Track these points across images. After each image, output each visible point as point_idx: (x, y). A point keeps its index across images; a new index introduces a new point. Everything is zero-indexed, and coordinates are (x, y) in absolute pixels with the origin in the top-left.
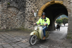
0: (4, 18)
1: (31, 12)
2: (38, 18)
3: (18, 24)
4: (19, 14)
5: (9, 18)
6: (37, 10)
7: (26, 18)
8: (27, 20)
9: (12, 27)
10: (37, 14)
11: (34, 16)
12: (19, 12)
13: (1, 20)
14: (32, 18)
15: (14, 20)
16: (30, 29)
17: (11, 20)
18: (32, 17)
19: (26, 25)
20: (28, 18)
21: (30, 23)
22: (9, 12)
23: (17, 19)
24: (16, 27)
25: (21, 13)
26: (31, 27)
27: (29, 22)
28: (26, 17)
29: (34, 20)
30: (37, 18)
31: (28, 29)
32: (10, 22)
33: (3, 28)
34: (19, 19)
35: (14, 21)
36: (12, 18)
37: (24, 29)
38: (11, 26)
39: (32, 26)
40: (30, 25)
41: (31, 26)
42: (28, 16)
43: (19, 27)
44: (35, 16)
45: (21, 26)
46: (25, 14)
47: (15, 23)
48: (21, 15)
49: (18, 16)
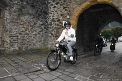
0: (15, 33)
1: (58, 21)
3: (37, 41)
4: (38, 25)
5: (23, 33)
6: (68, 17)
7: (50, 31)
9: (28, 47)
11: (63, 27)
12: (37, 21)
13: (10, 37)
14: (59, 30)
15: (30, 35)
17: (25, 36)
18: (60, 28)
19: (51, 43)
20: (53, 30)
22: (22, 23)
23: (34, 33)
25: (41, 23)
27: (54, 38)
32: (24, 40)
33: (13, 49)
35: (30, 38)
36: (27, 32)
38: (25, 45)
42: (53, 27)
45: (42, 45)
46: (48, 24)
47: (32, 40)
48: (42, 27)
49: (36, 29)
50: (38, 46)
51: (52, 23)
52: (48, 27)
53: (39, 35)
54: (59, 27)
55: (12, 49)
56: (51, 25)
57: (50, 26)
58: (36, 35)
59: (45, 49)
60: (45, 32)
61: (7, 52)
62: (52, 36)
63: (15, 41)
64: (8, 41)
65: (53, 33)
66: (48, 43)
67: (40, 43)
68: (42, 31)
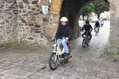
1: (33, 3)
2: (52, 17)
3: (4, 33)
4: (5, 8)
6: (50, 1)
7: (20, 16)
8: (23, 21)
10: (49, 10)
11: (42, 13)
12: (4, 3)
14: (36, 16)
16: (33, 41)
18: (37, 14)
19: (22, 33)
20: (25, 15)
21: (32, 29)
23: (1, 21)
24: (2, 40)
25: (10, 5)
26: (34, 38)
27: (28, 26)
28: (20, 14)
29: (42, 22)
31: (27, 42)
34: (7, 21)
37: (17, 42)
39: (37, 36)
40: (31, 32)
41: (34, 36)
43: (7, 40)
45: (12, 37)
46: (17, 6)
48: (10, 11)
49: (3, 14)
51: (24, 4)
52: (17, 11)
53: (6, 24)
54: (35, 12)
56: (21, 7)
57: (19, 9)
58: (3, 23)
59: (15, 43)
60: (15, 19)
62: (24, 24)
65: (26, 19)
66: (17, 34)
67: (9, 35)
68: (11, 17)
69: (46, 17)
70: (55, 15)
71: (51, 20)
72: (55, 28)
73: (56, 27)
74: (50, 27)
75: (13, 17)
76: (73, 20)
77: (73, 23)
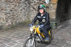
0: (8, 11)
2: (52, 5)
3: (22, 16)
4: (23, 1)
5: (13, 10)
8: (34, 8)
11: (45, 3)
13: (5, 14)
15: (18, 11)
17: (15, 12)
18: (42, 4)
19: (33, 16)
20: (35, 5)
22: (12, 1)
23: (21, 9)
24: (21, 20)
27: (37, 11)
30: (49, 6)
32: (14, 15)
34: (24, 9)
35: (18, 13)
36: (16, 8)
37: (30, 21)
38: (15, 20)
42: (35, 2)
44: (47, 3)
45: (27, 18)
47: (19, 15)
48: (26, 3)
49: (22, 4)
50: (24, 19)
52: (30, 2)
53: (24, 10)
54: (41, 2)
55: (7, 24)
57: (32, 1)
58: (21, 10)
59: (29, 22)
60: (29, 7)
61: (4, 27)
62: (34, 10)
63: (9, 17)
64: (4, 18)
65: (35, 7)
66: (30, 16)
67: (25, 17)
68: (26, 6)
69: (48, 5)
70: (54, 4)
71: (51, 7)
72: (53, 12)
73: (55, 12)
74: (51, 12)
75: (28, 6)
76: (68, 7)
77: (68, 9)
